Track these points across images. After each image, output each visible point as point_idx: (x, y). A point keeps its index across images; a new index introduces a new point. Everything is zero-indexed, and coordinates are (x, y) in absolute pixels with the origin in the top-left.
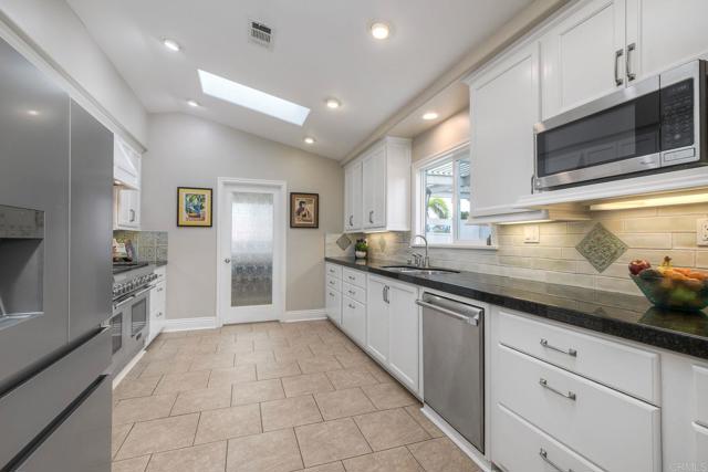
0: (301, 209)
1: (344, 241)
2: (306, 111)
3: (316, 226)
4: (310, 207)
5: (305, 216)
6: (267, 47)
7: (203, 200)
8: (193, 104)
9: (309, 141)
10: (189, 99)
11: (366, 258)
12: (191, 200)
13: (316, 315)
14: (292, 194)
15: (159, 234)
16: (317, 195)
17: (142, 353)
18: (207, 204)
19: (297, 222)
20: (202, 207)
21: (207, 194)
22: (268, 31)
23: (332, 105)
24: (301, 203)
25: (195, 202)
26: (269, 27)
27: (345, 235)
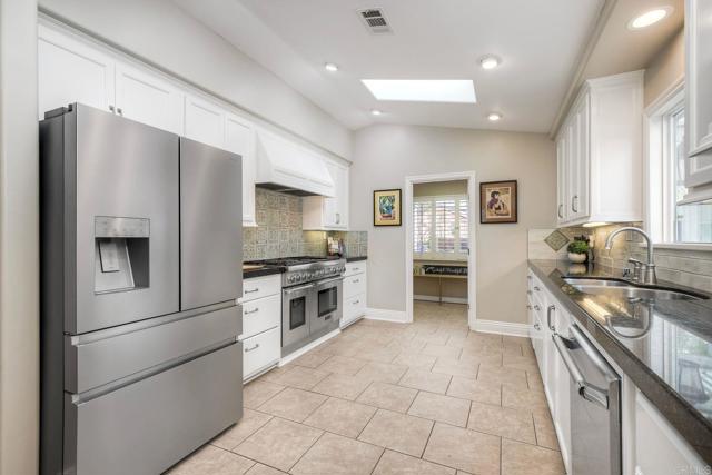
0: (494, 201)
1: (556, 239)
2: (470, 83)
3: (515, 221)
4: (505, 198)
5: (499, 208)
6: (387, 30)
7: (393, 201)
8: (376, 113)
9: (494, 118)
10: (372, 110)
11: (585, 263)
12: (384, 202)
13: (516, 330)
14: (481, 184)
15: (362, 233)
16: (516, 181)
17: (337, 331)
18: (396, 204)
19: (489, 217)
20: (393, 208)
21: (397, 194)
22: (377, 13)
23: (489, 65)
24: (493, 195)
25: (387, 203)
26: (375, 8)
27: (558, 231)
